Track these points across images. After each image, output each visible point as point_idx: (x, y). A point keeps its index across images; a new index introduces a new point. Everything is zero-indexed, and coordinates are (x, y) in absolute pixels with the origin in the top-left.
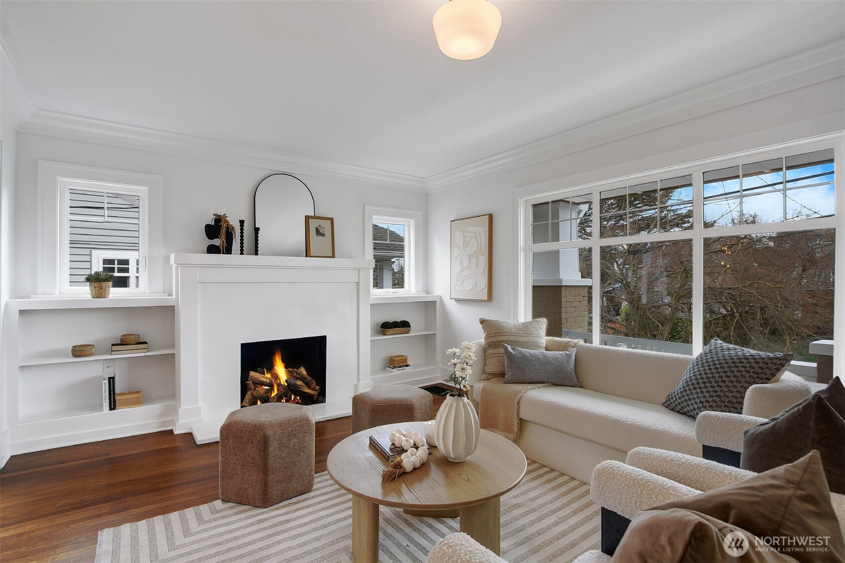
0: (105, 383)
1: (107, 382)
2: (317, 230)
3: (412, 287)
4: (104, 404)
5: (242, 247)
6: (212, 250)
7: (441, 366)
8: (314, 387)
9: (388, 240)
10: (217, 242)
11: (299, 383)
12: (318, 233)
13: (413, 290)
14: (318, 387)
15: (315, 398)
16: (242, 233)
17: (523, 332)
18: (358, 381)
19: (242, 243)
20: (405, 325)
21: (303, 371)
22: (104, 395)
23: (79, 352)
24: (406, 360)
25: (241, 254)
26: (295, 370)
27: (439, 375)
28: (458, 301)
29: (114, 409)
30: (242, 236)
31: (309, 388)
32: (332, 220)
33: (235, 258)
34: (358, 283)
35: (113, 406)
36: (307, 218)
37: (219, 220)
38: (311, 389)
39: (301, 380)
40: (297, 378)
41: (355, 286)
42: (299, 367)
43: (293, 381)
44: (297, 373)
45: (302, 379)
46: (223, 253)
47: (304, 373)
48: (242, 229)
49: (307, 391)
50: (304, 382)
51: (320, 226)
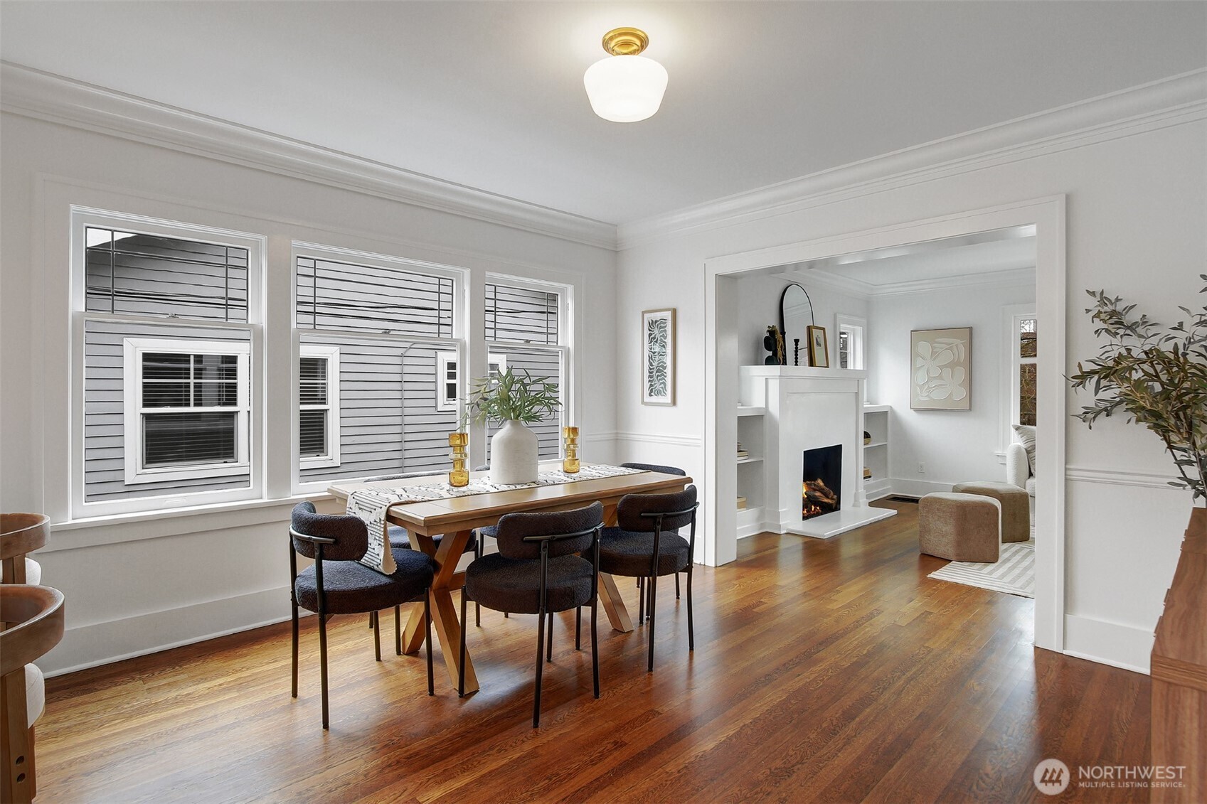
6: (769, 361)
7: (890, 478)
8: (832, 497)
10: (771, 354)
11: (818, 494)
12: (817, 343)
14: (835, 497)
15: (834, 506)
21: (820, 482)
27: (890, 487)
31: (828, 497)
32: (824, 329)
34: (857, 394)
37: (773, 332)
39: (819, 491)
40: (815, 490)
41: (855, 396)
42: (816, 480)
43: (812, 493)
44: (815, 485)
45: (821, 490)
47: (822, 484)
49: (826, 500)
50: (822, 493)
51: (818, 336)
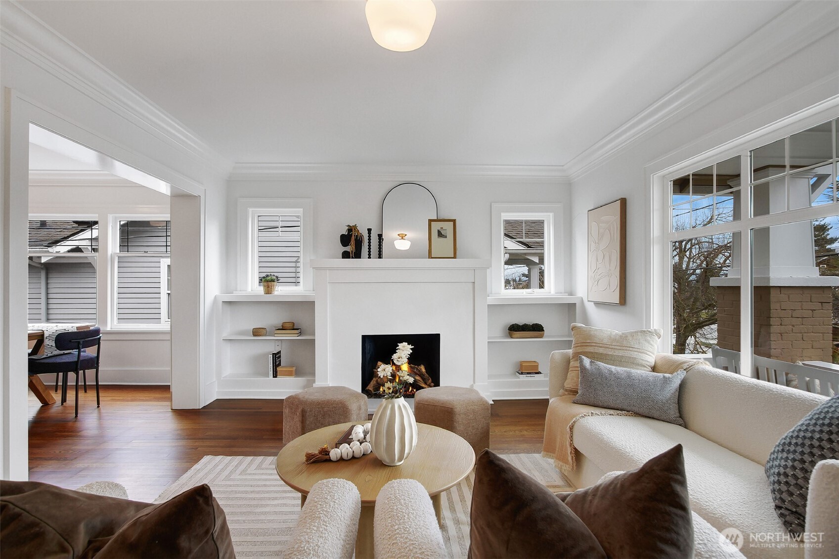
0: (270, 357)
1: (272, 356)
2: (439, 232)
3: (552, 289)
4: (270, 372)
5: (369, 252)
6: (346, 255)
8: (430, 384)
9: (524, 237)
10: (348, 249)
11: (418, 378)
12: (440, 234)
13: (553, 292)
14: (433, 384)
16: (369, 239)
17: (618, 344)
18: (474, 382)
19: (369, 249)
20: (537, 329)
21: (422, 367)
22: (270, 366)
23: (256, 332)
24: (537, 366)
25: (369, 258)
26: (416, 366)
28: (597, 304)
29: (276, 377)
30: (369, 242)
32: (454, 221)
33: (364, 262)
34: (474, 282)
35: (275, 376)
36: (430, 221)
37: (350, 229)
38: (426, 384)
39: (419, 375)
40: (416, 374)
41: (471, 285)
42: (419, 365)
43: (413, 376)
44: (417, 369)
45: (421, 375)
46: (352, 258)
47: (424, 370)
48: (369, 236)
49: (423, 386)
50: (422, 378)
51: (442, 228)
